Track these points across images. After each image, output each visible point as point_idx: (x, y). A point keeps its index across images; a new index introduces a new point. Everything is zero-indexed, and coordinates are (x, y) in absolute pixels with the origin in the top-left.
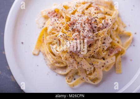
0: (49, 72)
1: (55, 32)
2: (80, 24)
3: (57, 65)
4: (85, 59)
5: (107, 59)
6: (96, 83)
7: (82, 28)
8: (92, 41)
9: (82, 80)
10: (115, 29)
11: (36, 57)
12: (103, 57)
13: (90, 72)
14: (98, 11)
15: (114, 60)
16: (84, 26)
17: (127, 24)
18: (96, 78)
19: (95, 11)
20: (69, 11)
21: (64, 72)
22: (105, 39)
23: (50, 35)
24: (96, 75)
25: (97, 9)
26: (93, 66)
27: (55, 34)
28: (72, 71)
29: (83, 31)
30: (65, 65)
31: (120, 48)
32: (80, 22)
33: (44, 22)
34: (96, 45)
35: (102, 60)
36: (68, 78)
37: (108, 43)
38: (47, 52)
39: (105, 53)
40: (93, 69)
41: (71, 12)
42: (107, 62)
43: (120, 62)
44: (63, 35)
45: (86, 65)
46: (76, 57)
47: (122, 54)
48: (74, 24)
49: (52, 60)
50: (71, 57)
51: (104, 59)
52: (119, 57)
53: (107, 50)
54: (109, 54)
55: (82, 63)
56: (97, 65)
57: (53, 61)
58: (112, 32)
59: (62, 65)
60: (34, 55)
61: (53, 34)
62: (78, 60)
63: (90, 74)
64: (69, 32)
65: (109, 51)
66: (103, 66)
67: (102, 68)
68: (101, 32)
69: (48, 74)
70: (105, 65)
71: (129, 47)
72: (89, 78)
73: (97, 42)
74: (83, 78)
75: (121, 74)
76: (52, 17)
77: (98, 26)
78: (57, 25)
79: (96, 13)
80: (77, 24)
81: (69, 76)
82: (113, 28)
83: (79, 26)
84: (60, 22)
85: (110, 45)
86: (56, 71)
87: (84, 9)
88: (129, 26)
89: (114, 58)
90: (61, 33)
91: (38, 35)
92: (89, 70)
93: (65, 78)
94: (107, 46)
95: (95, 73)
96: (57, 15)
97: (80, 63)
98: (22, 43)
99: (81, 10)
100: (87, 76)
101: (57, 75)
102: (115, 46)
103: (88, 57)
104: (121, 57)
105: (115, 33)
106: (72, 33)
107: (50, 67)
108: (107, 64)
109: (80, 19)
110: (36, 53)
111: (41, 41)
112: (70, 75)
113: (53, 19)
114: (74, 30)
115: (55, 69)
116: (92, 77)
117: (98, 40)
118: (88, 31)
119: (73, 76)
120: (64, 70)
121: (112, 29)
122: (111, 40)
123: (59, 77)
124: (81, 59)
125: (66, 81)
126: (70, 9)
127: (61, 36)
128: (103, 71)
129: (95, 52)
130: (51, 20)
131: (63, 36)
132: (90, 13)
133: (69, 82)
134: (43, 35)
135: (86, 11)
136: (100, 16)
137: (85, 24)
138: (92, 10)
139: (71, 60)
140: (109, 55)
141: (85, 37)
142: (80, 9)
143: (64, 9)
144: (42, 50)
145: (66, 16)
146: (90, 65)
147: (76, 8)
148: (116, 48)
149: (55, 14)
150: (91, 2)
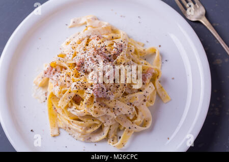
2: (90, 59)
3: (90, 131)
4: (119, 100)
5: (144, 89)
6: (148, 126)
7: (95, 63)
9: (129, 132)
10: (133, 51)
11: (58, 138)
13: (134, 116)
14: (102, 39)
15: (154, 88)
16: (95, 59)
17: (144, 42)
18: (144, 120)
21: (103, 136)
23: (61, 96)
24: (143, 115)
25: (99, 38)
26: (133, 105)
27: (66, 91)
28: (111, 128)
30: (99, 126)
31: (152, 69)
32: (89, 57)
33: (44, 92)
36: (111, 140)
38: (69, 121)
40: (134, 109)
42: (147, 92)
43: (162, 87)
44: (78, 83)
45: (125, 108)
46: (107, 103)
47: (158, 76)
48: (83, 64)
49: (80, 127)
50: (102, 106)
51: (141, 91)
52: (157, 81)
55: (118, 107)
56: (137, 102)
57: (82, 129)
59: (96, 128)
60: (54, 136)
62: (111, 105)
63: (135, 118)
64: (82, 77)
66: (145, 101)
67: (145, 103)
68: (119, 58)
70: (146, 97)
71: (162, 66)
72: (136, 123)
74: (130, 128)
75: (171, 100)
76: (52, 75)
77: (112, 54)
79: (100, 43)
80: (87, 61)
81: (111, 137)
82: (131, 51)
83: (89, 62)
84: (65, 74)
86: (92, 140)
87: (84, 46)
88: (147, 42)
89: (151, 84)
92: (132, 113)
93: (108, 143)
95: (140, 114)
96: (56, 70)
97: (116, 108)
99: (82, 49)
100: (133, 123)
101: (95, 145)
103: (121, 97)
104: (160, 82)
105: (136, 56)
106: (86, 76)
107: (82, 139)
108: (147, 95)
109: (86, 56)
110: (56, 132)
111: (53, 114)
112: (112, 135)
113: (54, 77)
114: (87, 72)
115: (90, 138)
116: (139, 120)
118: (104, 62)
119: (116, 135)
120: (102, 133)
121: (130, 53)
124: (114, 103)
125: (111, 144)
126: (68, 56)
127: (75, 86)
128: (149, 107)
129: (125, 85)
130: (52, 79)
131: (78, 85)
133: (115, 143)
134: (53, 105)
135: (87, 47)
136: (107, 43)
137: (95, 57)
138: (95, 42)
139: (104, 110)
140: (144, 84)
142: (79, 49)
143: (61, 58)
144: (61, 125)
145: (68, 64)
146: (128, 106)
147: (73, 51)
148: (147, 72)
149: (54, 70)
150: (87, 36)
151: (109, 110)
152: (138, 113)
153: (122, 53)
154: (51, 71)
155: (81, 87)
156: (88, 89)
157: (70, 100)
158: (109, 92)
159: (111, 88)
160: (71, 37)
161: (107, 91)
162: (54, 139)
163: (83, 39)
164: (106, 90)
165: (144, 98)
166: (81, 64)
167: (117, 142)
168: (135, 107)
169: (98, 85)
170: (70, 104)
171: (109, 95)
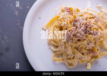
0: (45, 44)
1: (63, 21)
2: (80, 23)
3: (53, 43)
4: (71, 47)
5: (85, 55)
6: (70, 67)
7: (80, 26)
8: (82, 38)
9: (63, 60)
10: (100, 40)
12: (83, 53)
13: (70, 58)
14: (96, 23)
15: (89, 60)
18: (72, 64)
19: (94, 22)
20: (79, 13)
21: (55, 50)
22: (90, 42)
23: (59, 21)
24: (73, 62)
25: (96, 21)
26: (74, 55)
27: (62, 22)
28: (60, 51)
29: (79, 28)
30: (57, 45)
31: (97, 54)
33: (60, 13)
34: (83, 42)
35: (82, 54)
37: (91, 46)
39: (86, 51)
40: (73, 56)
41: (79, 15)
42: (84, 57)
43: (92, 63)
44: (66, 24)
45: (70, 51)
46: (66, 42)
47: (96, 58)
48: (76, 21)
51: (83, 54)
52: (93, 59)
53: (88, 50)
54: (88, 53)
55: (68, 48)
56: (77, 56)
58: (97, 41)
59: (56, 44)
60: (43, 29)
61: (61, 21)
62: (67, 45)
63: (69, 59)
64: (71, 25)
65: (89, 52)
66: (80, 59)
67: (79, 60)
68: (90, 36)
69: (44, 45)
70: (82, 58)
72: (68, 61)
73: (84, 41)
74: (64, 59)
76: (66, 11)
77: (90, 32)
78: (66, 17)
79: (94, 23)
80: (79, 22)
81: (56, 53)
82: (99, 39)
83: (79, 24)
84: (69, 16)
85: (92, 49)
86: (50, 46)
87: (88, 17)
89: (90, 58)
90: (65, 23)
91: (52, 18)
92: (70, 56)
93: (53, 53)
94: (89, 47)
95: (73, 60)
96: (69, 12)
97: (67, 48)
98: (40, 18)
99: (86, 17)
100: (67, 59)
101: (49, 49)
102: (94, 50)
103: (73, 47)
104: (95, 60)
105: (99, 43)
106: (72, 26)
107: (48, 41)
111: (52, 23)
112: (58, 53)
113: (66, 13)
114: (74, 25)
115: (50, 45)
116: (70, 61)
117: (86, 39)
118: (82, 30)
119: (58, 55)
120: (55, 48)
121: (98, 40)
122: (93, 45)
123: (50, 51)
124: (69, 46)
125: (53, 55)
126: (80, 13)
127: (65, 24)
128: (78, 62)
129: (80, 46)
131: (66, 25)
132: (90, 22)
133: (54, 57)
134: (55, 20)
135: (88, 19)
136: (95, 26)
137: (83, 25)
138: (93, 21)
139: (63, 43)
140: (87, 54)
141: (78, 33)
143: (76, 11)
145: (75, 15)
146: (72, 53)
147: (84, 14)
148: (94, 52)
149: (69, 11)
150: (95, 16)
151: (64, 45)
152: (72, 59)
153: (93, 36)
154: (68, 10)
155: (65, 27)
156: (67, 31)
158: (71, 40)
159: (74, 40)
160: (92, 9)
161: (70, 39)
163: (92, 15)
164: (71, 38)
165: (81, 58)
166: (76, 20)
167: (56, 57)
168: (74, 56)
169: (70, 33)
170: (58, 27)
171: (70, 41)
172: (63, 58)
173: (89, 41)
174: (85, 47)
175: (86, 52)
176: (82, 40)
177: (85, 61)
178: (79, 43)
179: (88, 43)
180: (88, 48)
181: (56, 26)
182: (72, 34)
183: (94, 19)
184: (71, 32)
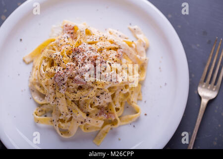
0: (25, 90)
1: (56, 49)
2: (83, 56)
3: (38, 88)
4: (66, 99)
5: (91, 117)
7: (82, 62)
8: (83, 83)
9: (51, 121)
10: (124, 92)
11: (23, 65)
13: (64, 119)
14: (118, 60)
15: (100, 126)
16: (86, 61)
18: (67, 130)
19: (115, 58)
20: (89, 38)
21: (40, 102)
22: (102, 94)
24: (69, 127)
25: (118, 56)
26: (71, 114)
28: (48, 105)
29: (81, 66)
30: (44, 94)
31: (115, 116)
32: (86, 54)
34: (87, 92)
35: (85, 115)
36: (39, 109)
37: (104, 101)
38: (37, 67)
39: (93, 109)
40: (69, 116)
41: (89, 41)
43: (106, 133)
45: (63, 107)
46: (57, 90)
47: (113, 125)
48: (78, 52)
49: (36, 78)
50: (53, 87)
51: (88, 115)
52: (108, 127)
53: (98, 107)
54: (98, 114)
55: (59, 101)
56: (76, 117)
58: (118, 92)
59: (42, 92)
60: (24, 61)
61: (54, 49)
63: (63, 121)
64: (68, 57)
65: (99, 111)
66: (82, 123)
67: (80, 124)
69: (22, 91)
70: (85, 122)
71: (127, 124)
72: (59, 125)
73: (90, 90)
74: (53, 121)
75: (98, 146)
76: (67, 32)
78: (62, 42)
79: (113, 60)
80: (82, 54)
81: (41, 108)
82: (122, 90)
83: (81, 57)
84: (68, 42)
85: (106, 106)
86: (33, 94)
87: (105, 47)
88: (145, 102)
90: (58, 53)
92: (64, 116)
93: (36, 108)
94: (100, 103)
95: (69, 124)
96: (72, 33)
97: (57, 100)
98: (21, 40)
99: (101, 46)
100: (58, 121)
101: (31, 98)
102: (110, 110)
103: (70, 100)
104: (111, 129)
105: (121, 97)
106: (70, 61)
107: (30, 84)
108: (88, 122)
109: (87, 52)
110: (28, 60)
111: (40, 50)
112: (44, 108)
113: (65, 35)
114: (74, 59)
115: (33, 91)
116: (63, 125)
117: (92, 88)
119: (46, 112)
120: (41, 99)
122: (109, 100)
123: (31, 102)
124: (61, 96)
125: (35, 111)
126: (91, 37)
127: (56, 55)
128: (79, 128)
129: (81, 98)
131: (58, 57)
132: (107, 56)
133: (37, 115)
135: (105, 50)
137: (88, 60)
138: (113, 54)
139: (51, 90)
140: (96, 115)
141: (78, 74)
142: (100, 44)
143: (85, 33)
144: (35, 61)
145: (80, 41)
146: (67, 110)
147: (98, 40)
148: (110, 113)
149: (72, 31)
150: (120, 46)
151: (53, 94)
152: (68, 121)
153: (107, 82)
154: (70, 29)
155: (57, 60)
156: (59, 68)
157: (49, 57)
158: (64, 86)
159: (70, 87)
160: (120, 33)
161: (64, 84)
162: (22, 62)
163: (115, 44)
164: (64, 82)
165: (83, 121)
166: (78, 50)
167: (41, 116)
168: (72, 117)
169: (64, 74)
170: (47, 59)
171: (62, 87)
172: (53, 118)
173: (100, 91)
174: (91, 101)
175: (94, 111)
176: (86, 89)
177: (93, 127)
178: (79, 92)
179: (99, 94)
180: (97, 104)
181: (45, 58)
182: (66, 75)
183: (116, 51)
184: (65, 70)
